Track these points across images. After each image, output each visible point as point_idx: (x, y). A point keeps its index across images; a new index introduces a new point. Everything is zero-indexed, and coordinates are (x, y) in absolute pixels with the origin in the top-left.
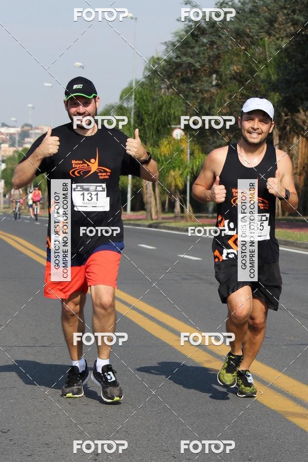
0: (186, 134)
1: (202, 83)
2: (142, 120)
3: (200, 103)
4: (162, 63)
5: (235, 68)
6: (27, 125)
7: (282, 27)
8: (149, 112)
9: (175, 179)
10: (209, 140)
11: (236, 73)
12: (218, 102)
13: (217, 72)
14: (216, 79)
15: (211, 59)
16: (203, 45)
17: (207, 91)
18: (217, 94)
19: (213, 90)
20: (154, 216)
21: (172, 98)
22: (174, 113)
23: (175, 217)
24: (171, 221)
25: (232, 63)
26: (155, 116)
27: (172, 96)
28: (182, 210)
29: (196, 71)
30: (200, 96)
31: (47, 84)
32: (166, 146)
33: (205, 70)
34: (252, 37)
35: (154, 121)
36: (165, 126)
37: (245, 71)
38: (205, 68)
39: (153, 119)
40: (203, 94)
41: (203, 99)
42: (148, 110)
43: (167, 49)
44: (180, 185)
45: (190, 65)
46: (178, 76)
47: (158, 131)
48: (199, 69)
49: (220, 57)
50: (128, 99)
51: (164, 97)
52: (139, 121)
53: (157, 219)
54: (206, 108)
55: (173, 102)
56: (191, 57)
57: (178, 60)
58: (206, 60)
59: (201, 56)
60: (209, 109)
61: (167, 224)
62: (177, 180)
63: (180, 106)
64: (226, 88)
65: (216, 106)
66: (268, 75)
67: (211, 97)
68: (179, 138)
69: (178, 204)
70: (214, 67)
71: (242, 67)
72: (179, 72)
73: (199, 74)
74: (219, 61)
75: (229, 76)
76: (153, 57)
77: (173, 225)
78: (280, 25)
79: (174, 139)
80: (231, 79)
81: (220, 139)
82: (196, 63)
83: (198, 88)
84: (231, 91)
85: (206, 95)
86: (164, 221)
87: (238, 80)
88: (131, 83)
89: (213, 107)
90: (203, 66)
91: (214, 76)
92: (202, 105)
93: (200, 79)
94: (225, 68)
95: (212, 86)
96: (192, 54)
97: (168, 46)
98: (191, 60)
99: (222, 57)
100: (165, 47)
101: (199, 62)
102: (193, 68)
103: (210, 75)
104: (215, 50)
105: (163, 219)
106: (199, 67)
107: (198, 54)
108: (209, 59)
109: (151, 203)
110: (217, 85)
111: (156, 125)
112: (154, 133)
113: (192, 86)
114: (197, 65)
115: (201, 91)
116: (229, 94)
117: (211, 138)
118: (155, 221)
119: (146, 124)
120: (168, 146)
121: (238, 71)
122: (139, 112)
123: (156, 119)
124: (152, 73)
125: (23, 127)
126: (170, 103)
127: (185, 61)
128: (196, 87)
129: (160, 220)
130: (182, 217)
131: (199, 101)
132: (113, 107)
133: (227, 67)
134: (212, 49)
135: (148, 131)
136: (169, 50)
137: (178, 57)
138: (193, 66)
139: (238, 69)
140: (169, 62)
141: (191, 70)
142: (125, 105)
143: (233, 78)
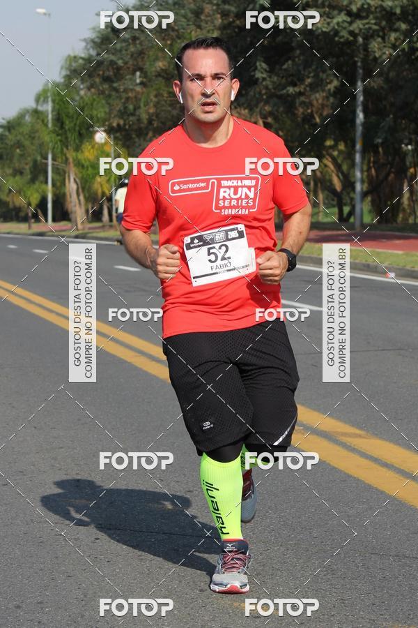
0: (109, 137)
1: (126, 82)
2: (62, 124)
3: (124, 103)
4: (81, 61)
5: (160, 64)
7: (209, 18)
8: (70, 115)
9: (101, 186)
10: (135, 142)
11: (162, 69)
12: (145, 102)
13: (141, 69)
14: (140, 77)
15: (135, 55)
16: (125, 40)
17: (132, 90)
18: (143, 93)
19: (138, 89)
20: (80, 226)
21: (94, 100)
22: (97, 115)
23: (103, 227)
24: (98, 230)
25: (157, 59)
26: (77, 119)
27: (95, 97)
28: (111, 220)
29: (119, 69)
30: (124, 95)
32: (90, 150)
33: (128, 68)
34: (177, 31)
35: (75, 124)
36: (88, 129)
37: (172, 67)
38: (128, 66)
39: (74, 122)
40: (127, 93)
41: (128, 99)
42: (69, 113)
43: (86, 46)
44: (107, 193)
45: (112, 63)
46: (99, 75)
47: (80, 135)
48: (121, 67)
49: (144, 53)
50: (45, 101)
51: (85, 97)
52: (59, 125)
53: (84, 229)
54: (131, 107)
55: (95, 103)
56: (113, 54)
57: (99, 58)
58: (129, 56)
59: (124, 52)
60: (135, 109)
61: (95, 235)
62: (104, 186)
63: (103, 107)
64: (152, 86)
65: (142, 105)
67: (136, 97)
68: (103, 141)
69: (106, 212)
70: (137, 63)
71: (169, 63)
72: (100, 70)
73: (121, 72)
74: (143, 58)
75: (154, 74)
76: (69, 56)
77: (102, 234)
78: (207, 16)
79: (97, 143)
80: (156, 76)
81: (147, 141)
82: (118, 60)
83: (122, 87)
84: (157, 90)
85: (130, 94)
86: (91, 231)
87: (163, 77)
88: (46, 84)
89: (139, 107)
90: (126, 63)
91: (138, 74)
92: (127, 105)
93: (122, 78)
94: (150, 65)
95: (137, 85)
96: (113, 51)
97: (87, 43)
98: (112, 57)
99: (147, 53)
100: (83, 44)
101: (122, 59)
102: (115, 66)
103: (134, 73)
104: (138, 46)
105: (90, 228)
106: (122, 65)
107: (121, 51)
108: (132, 56)
109: (75, 212)
110: (142, 83)
111: (77, 128)
112: (76, 137)
113: (115, 85)
114: (120, 63)
115: (126, 91)
116: (155, 93)
117: (137, 140)
118: (81, 232)
119: (67, 128)
120: (92, 150)
121: (164, 68)
122: (59, 114)
123: (78, 122)
124: (71, 72)
126: (92, 104)
127: (107, 58)
128: (119, 86)
129: (86, 231)
130: (111, 226)
131: (123, 101)
132: (27, 111)
133: (152, 63)
134: (135, 44)
135: (69, 135)
136: (89, 47)
137: (98, 54)
138: (116, 63)
139: (164, 65)
140: (88, 60)
141: (113, 69)
142: (40, 108)
143: (158, 75)
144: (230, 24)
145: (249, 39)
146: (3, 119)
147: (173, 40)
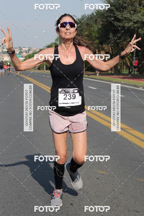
5: (86, 33)
6: (30, 48)
7: (99, 22)
11: (87, 34)
15: (80, 31)
25: (86, 32)
31: (36, 37)
34: (91, 25)
37: (89, 34)
50: (58, 41)
66: (95, 35)
74: (82, 31)
108: (79, 31)
125: (29, 48)
132: (53, 43)
134: (80, 28)
142: (56, 43)
143: (86, 36)
144: (104, 24)
145: (108, 28)
146: (47, 45)
147: (90, 27)
